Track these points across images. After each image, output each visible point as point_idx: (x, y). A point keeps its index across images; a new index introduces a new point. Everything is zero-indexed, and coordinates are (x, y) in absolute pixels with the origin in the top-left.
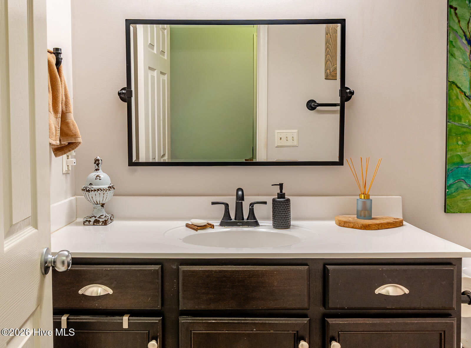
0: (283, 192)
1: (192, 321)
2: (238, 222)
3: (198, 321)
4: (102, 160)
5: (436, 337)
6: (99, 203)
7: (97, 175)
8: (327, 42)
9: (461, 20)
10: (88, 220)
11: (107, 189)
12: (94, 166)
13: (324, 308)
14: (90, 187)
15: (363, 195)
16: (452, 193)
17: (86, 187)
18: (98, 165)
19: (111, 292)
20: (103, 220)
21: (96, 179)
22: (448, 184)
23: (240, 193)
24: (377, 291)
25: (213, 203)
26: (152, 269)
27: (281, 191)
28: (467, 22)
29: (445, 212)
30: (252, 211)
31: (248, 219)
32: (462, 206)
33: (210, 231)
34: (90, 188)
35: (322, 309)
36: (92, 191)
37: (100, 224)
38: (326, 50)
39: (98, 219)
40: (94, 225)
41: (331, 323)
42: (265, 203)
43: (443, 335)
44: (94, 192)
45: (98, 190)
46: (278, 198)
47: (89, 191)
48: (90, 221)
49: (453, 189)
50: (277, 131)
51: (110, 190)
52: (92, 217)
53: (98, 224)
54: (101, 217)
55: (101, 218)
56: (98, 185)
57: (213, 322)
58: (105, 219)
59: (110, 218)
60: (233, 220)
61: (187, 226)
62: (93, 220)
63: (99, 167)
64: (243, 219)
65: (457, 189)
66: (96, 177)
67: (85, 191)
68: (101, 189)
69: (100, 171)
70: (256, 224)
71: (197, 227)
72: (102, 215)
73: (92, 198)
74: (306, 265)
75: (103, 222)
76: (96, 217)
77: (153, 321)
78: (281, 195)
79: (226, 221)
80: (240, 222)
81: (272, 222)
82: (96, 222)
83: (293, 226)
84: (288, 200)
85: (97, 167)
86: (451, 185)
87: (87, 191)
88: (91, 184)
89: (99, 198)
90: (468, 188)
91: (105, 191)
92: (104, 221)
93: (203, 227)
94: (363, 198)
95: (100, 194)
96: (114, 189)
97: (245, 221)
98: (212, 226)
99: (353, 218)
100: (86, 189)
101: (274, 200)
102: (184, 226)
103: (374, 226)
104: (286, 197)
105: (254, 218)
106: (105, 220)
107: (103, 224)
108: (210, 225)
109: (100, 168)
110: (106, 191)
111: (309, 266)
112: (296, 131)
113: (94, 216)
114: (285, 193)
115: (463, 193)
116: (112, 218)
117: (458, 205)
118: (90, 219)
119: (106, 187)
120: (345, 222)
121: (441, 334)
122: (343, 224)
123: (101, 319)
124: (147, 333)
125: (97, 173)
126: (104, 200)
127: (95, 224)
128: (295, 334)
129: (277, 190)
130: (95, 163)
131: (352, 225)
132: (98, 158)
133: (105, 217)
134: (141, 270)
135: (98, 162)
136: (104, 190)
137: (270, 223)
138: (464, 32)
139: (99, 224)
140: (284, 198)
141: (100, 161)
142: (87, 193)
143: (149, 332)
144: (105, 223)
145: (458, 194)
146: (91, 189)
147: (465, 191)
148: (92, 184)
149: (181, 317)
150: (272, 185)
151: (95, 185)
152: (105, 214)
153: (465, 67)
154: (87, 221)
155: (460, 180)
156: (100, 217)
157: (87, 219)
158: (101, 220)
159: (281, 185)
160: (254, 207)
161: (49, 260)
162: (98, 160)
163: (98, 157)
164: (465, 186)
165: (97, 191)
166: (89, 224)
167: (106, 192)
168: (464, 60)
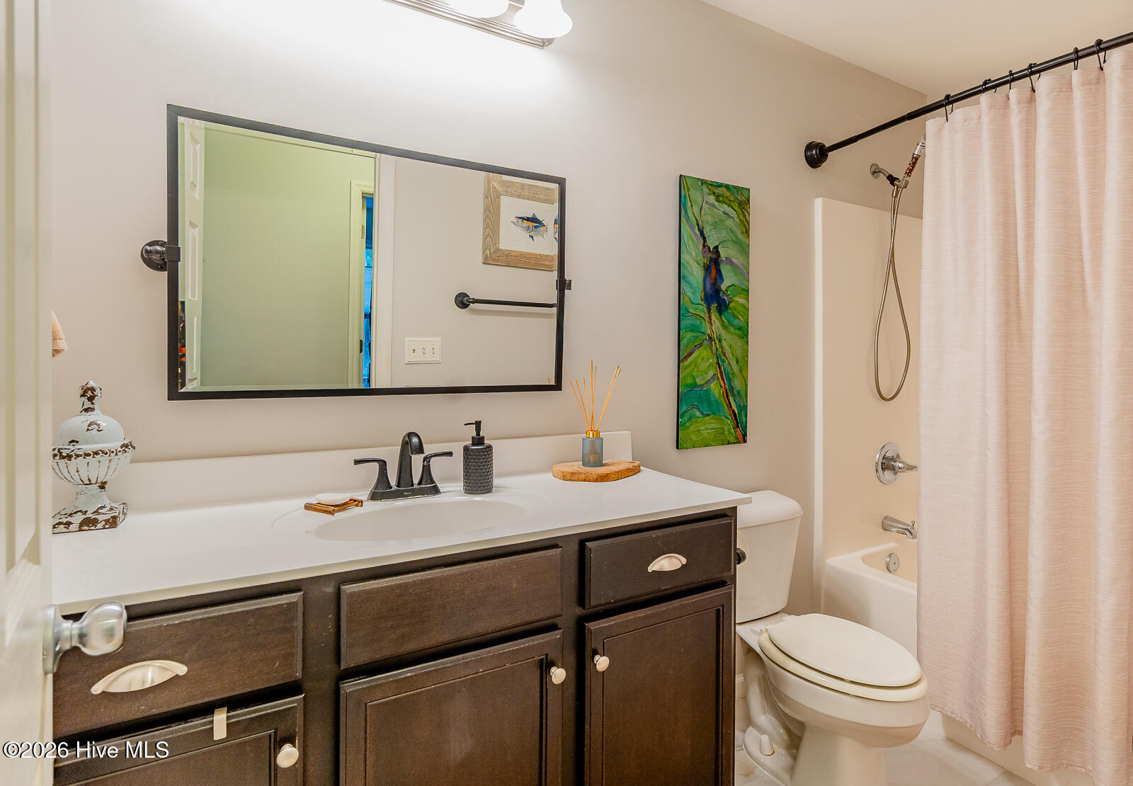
0: (481, 434)
1: (368, 685)
2: (405, 491)
3: (380, 682)
4: (101, 389)
5: (713, 615)
6: (93, 482)
7: (91, 422)
8: (486, 209)
9: (693, 204)
10: (64, 520)
11: (120, 449)
12: (80, 402)
13: (581, 609)
14: (72, 448)
15: (591, 433)
16: (685, 423)
17: (59, 450)
18: (91, 399)
19: (181, 669)
20: (108, 517)
21: (88, 430)
22: (680, 413)
23: (415, 440)
24: (650, 569)
25: (357, 462)
26: (283, 602)
27: (478, 434)
28: (700, 208)
29: (677, 447)
30: (426, 470)
31: (420, 483)
32: (695, 439)
33: (354, 511)
34: (73, 451)
35: (579, 611)
36: (78, 456)
37: (100, 526)
38: (485, 220)
39: (94, 517)
40: (80, 530)
41: (594, 629)
42: (450, 454)
43: (721, 611)
44: (84, 458)
45: (96, 453)
46: (473, 444)
47: (69, 457)
48: (69, 524)
49: (686, 418)
50: (407, 339)
51: (126, 452)
52: (76, 513)
53: (93, 528)
54: (100, 511)
55: (99, 514)
56: (95, 443)
57: (410, 677)
58: (113, 515)
59: (123, 512)
60: (394, 488)
61: (308, 507)
62: (78, 519)
63: (93, 404)
64: (413, 485)
65: (690, 419)
66: (89, 426)
67: (58, 457)
68: (103, 452)
69: (95, 412)
70: (435, 490)
71: (333, 508)
72: (102, 508)
73: (78, 471)
74: (556, 546)
75: (107, 521)
76: (86, 512)
77: (284, 707)
78: (478, 440)
79: (382, 491)
80: (408, 491)
81: (462, 484)
82: (89, 523)
83: (496, 487)
84: (490, 447)
85: (88, 404)
86: (684, 412)
87: (62, 457)
88: (73, 441)
89: (95, 469)
90: (701, 416)
91: (114, 454)
92: (109, 519)
93: (343, 506)
94: (591, 436)
95: (99, 462)
96: (134, 448)
97: (415, 486)
98: (359, 502)
99: (577, 466)
100: (61, 453)
101: (466, 449)
102: (301, 508)
103: (613, 476)
104: (485, 442)
105: (432, 482)
106: (112, 517)
107: (107, 526)
108: (355, 501)
109: (96, 406)
110: (116, 454)
111: (561, 547)
112: (439, 339)
113: (81, 511)
114: (484, 437)
115: (696, 422)
116: (125, 510)
117: (691, 439)
118: (69, 519)
119: (116, 445)
120: (572, 473)
121: (718, 610)
122: (570, 477)
123: (156, 735)
124: (270, 735)
125: (91, 417)
126: (110, 472)
127: (86, 528)
128: (542, 660)
129: (472, 431)
130: (83, 395)
131: (583, 476)
132: (92, 384)
133: (111, 509)
134: (257, 609)
135: (93, 393)
136: (113, 452)
137: (460, 485)
138: (697, 221)
139: (96, 526)
140: (482, 444)
141: (98, 392)
142: (62, 462)
143: (275, 732)
144: (113, 523)
145: (692, 425)
146: (75, 452)
147: (698, 420)
148: (77, 442)
149: (344, 683)
150: (466, 425)
151: (87, 443)
152: (108, 504)
153: (698, 264)
154: (59, 524)
155: (693, 407)
156: (96, 512)
157: (61, 521)
158: (100, 518)
159: (478, 424)
160: (431, 463)
161: (67, 633)
162: (93, 389)
163: (92, 382)
164: (698, 414)
165: (93, 457)
166: (67, 530)
167: (117, 457)
168: (697, 256)
